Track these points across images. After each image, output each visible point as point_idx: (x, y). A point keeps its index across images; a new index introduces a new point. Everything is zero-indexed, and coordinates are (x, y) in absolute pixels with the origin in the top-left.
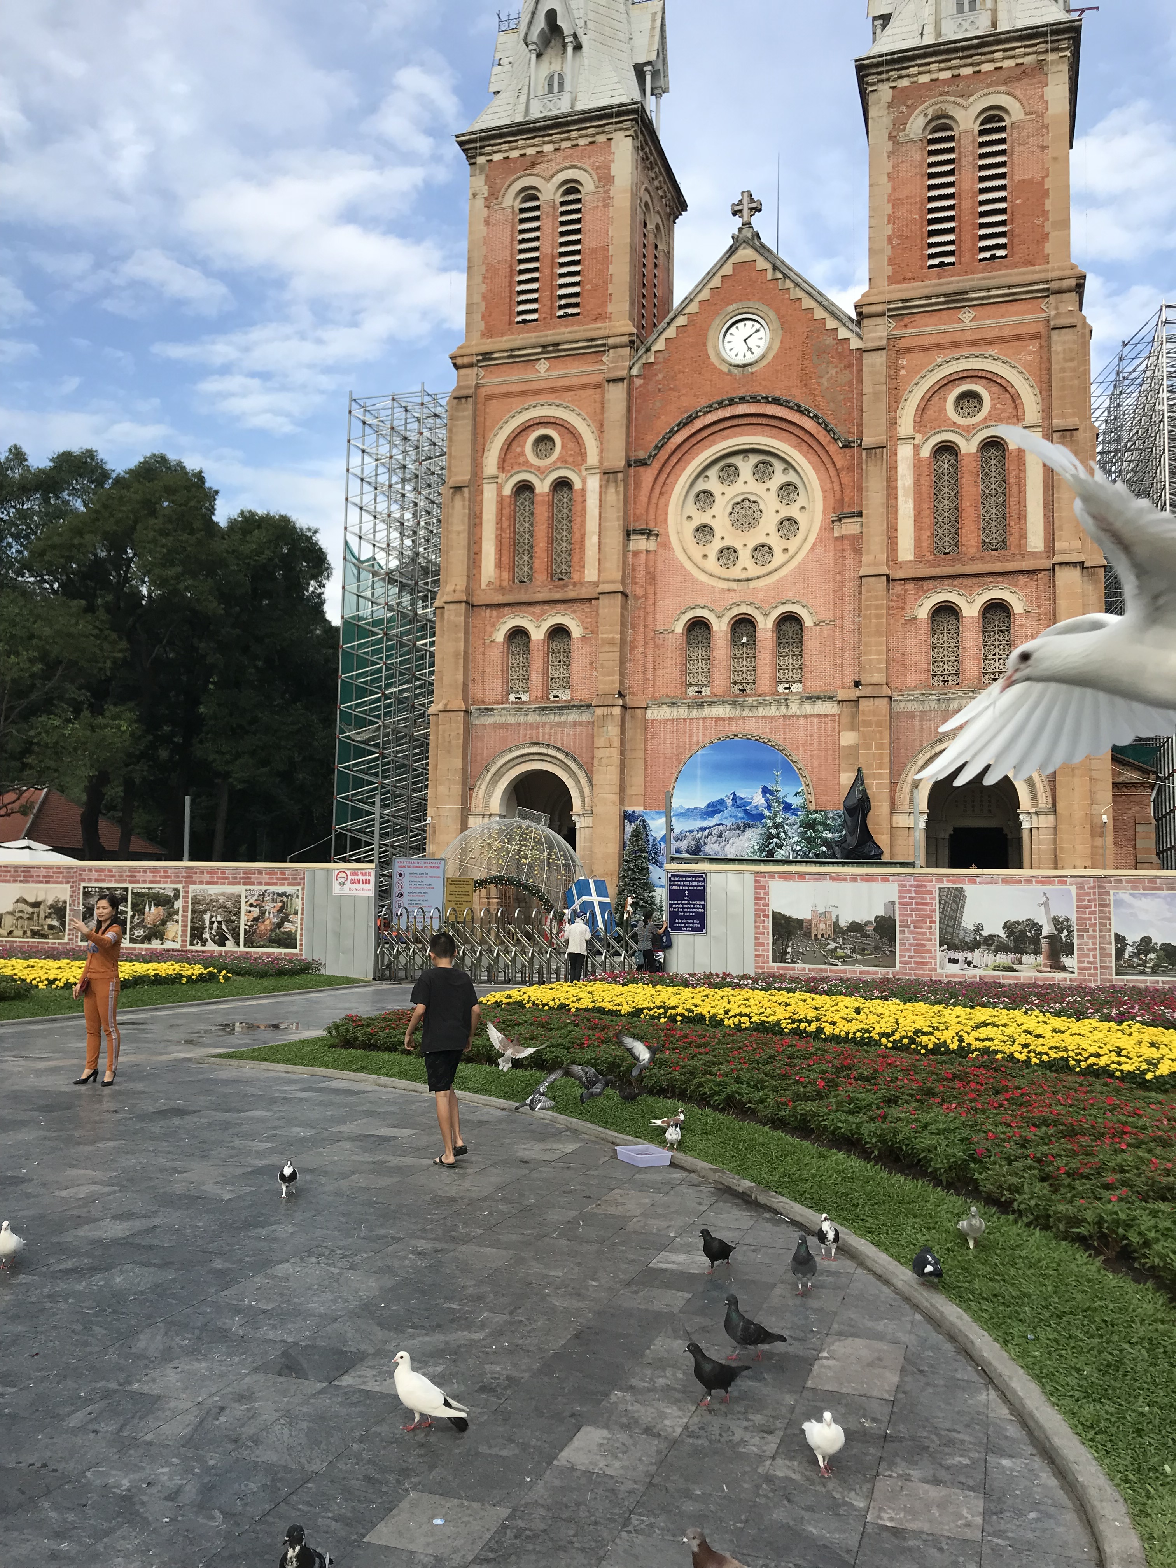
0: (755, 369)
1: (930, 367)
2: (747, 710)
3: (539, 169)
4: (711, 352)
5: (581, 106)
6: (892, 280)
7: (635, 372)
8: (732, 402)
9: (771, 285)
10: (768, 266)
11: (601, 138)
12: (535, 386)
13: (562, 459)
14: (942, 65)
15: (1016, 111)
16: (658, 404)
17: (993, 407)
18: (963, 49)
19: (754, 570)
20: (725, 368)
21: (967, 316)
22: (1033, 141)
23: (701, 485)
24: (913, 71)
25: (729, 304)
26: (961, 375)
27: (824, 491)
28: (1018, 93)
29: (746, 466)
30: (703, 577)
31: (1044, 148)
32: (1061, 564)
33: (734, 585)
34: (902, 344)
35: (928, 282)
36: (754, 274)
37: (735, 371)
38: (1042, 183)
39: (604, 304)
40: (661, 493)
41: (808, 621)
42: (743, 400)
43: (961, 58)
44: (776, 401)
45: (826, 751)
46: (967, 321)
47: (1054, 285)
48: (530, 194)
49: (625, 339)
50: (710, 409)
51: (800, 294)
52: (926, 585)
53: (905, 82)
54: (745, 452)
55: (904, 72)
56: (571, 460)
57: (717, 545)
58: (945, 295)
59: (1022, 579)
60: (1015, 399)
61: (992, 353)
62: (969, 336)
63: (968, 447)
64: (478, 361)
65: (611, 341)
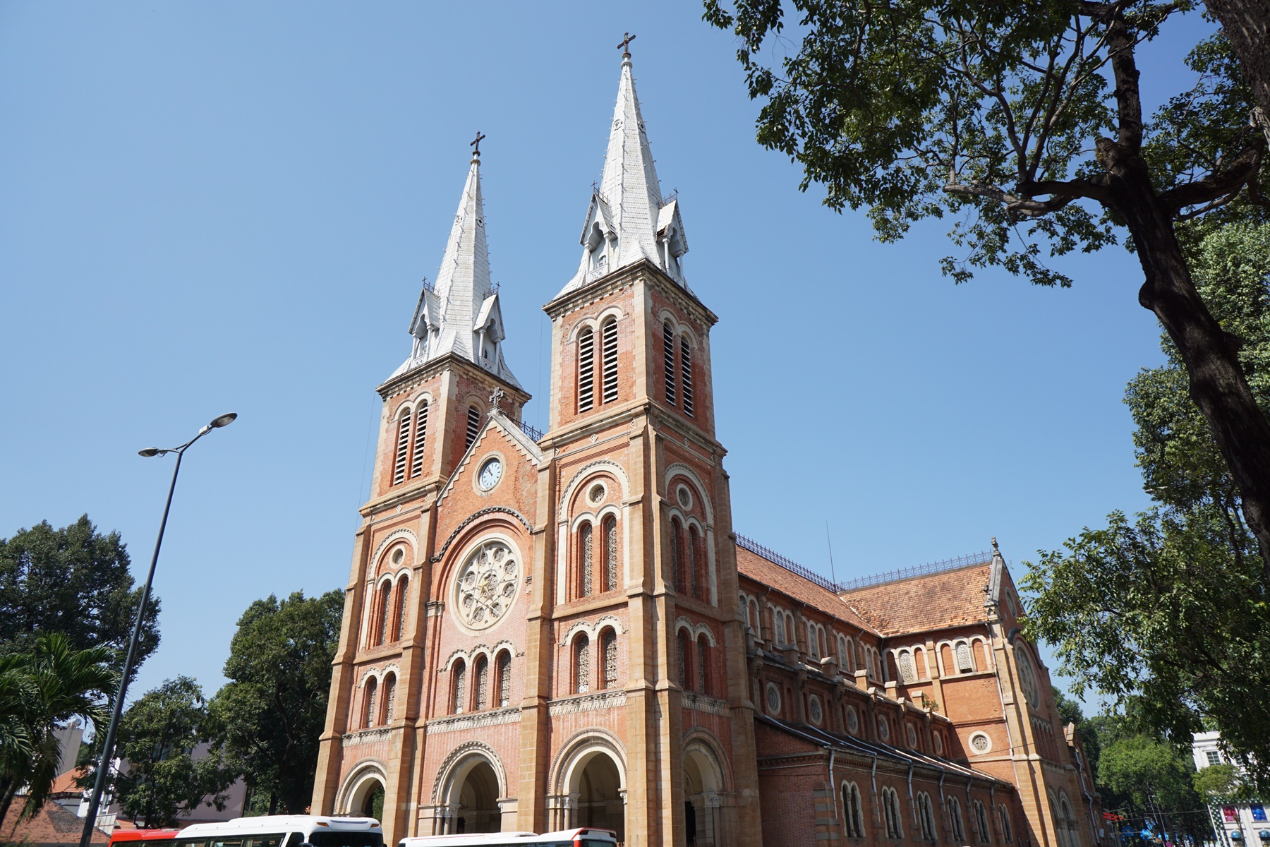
0: (491, 492)
1: (575, 474)
2: (476, 722)
3: (410, 398)
4: (474, 485)
5: (430, 359)
6: (561, 424)
7: (438, 505)
8: (479, 515)
9: (503, 439)
10: (502, 429)
11: (438, 375)
12: (395, 521)
13: (405, 563)
14: (584, 300)
15: (619, 315)
16: (448, 521)
17: (609, 494)
18: (592, 288)
19: (491, 620)
20: (479, 494)
21: (592, 440)
22: (628, 330)
23: (471, 569)
24: (571, 306)
25: (483, 455)
26: (592, 476)
27: (524, 564)
28: (619, 306)
29: (490, 553)
30: (463, 630)
31: (632, 332)
32: (631, 597)
33: (477, 633)
34: (563, 461)
35: (577, 422)
36: (496, 434)
37: (484, 494)
38: (632, 353)
39: (430, 467)
40: (447, 577)
41: (513, 655)
42: (485, 512)
43: (592, 294)
44: (499, 510)
45: (515, 749)
46: (593, 442)
47: (633, 411)
48: (406, 411)
49: (433, 485)
50: (470, 521)
51: (516, 442)
52: (571, 622)
53: (569, 313)
54: (489, 545)
55: (567, 308)
56: (408, 562)
57: (474, 606)
58: (581, 428)
59: (621, 610)
60: (619, 485)
61: (606, 459)
62: (594, 451)
63: (596, 523)
64: (371, 511)
65: (427, 488)
